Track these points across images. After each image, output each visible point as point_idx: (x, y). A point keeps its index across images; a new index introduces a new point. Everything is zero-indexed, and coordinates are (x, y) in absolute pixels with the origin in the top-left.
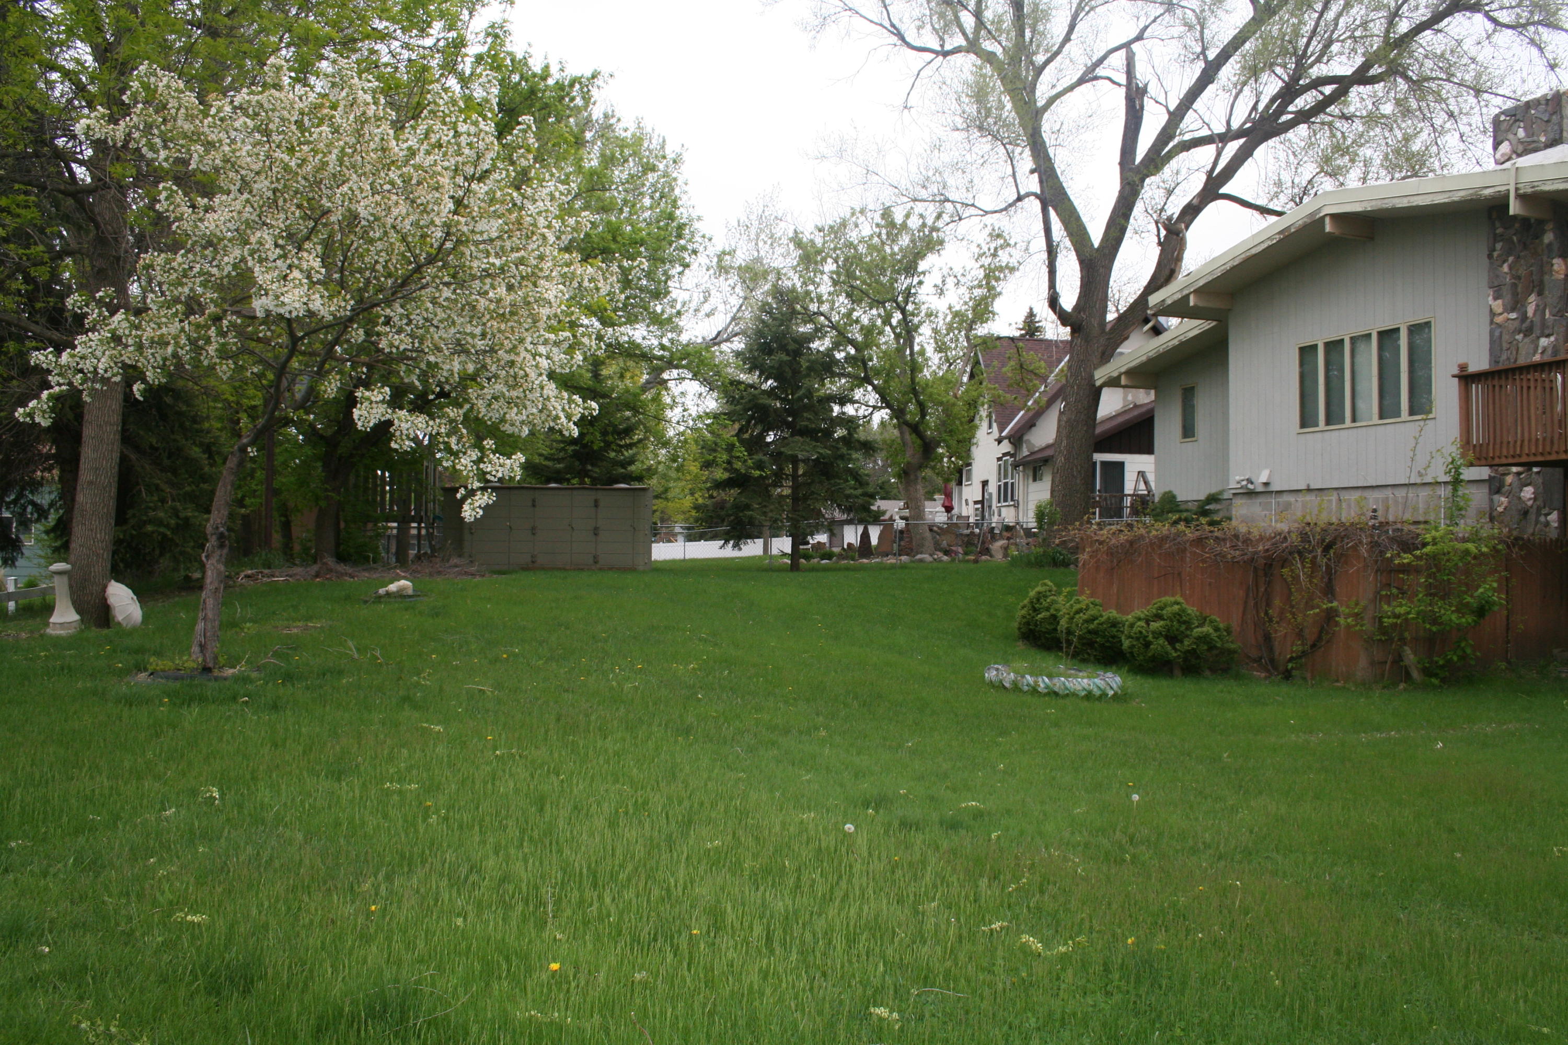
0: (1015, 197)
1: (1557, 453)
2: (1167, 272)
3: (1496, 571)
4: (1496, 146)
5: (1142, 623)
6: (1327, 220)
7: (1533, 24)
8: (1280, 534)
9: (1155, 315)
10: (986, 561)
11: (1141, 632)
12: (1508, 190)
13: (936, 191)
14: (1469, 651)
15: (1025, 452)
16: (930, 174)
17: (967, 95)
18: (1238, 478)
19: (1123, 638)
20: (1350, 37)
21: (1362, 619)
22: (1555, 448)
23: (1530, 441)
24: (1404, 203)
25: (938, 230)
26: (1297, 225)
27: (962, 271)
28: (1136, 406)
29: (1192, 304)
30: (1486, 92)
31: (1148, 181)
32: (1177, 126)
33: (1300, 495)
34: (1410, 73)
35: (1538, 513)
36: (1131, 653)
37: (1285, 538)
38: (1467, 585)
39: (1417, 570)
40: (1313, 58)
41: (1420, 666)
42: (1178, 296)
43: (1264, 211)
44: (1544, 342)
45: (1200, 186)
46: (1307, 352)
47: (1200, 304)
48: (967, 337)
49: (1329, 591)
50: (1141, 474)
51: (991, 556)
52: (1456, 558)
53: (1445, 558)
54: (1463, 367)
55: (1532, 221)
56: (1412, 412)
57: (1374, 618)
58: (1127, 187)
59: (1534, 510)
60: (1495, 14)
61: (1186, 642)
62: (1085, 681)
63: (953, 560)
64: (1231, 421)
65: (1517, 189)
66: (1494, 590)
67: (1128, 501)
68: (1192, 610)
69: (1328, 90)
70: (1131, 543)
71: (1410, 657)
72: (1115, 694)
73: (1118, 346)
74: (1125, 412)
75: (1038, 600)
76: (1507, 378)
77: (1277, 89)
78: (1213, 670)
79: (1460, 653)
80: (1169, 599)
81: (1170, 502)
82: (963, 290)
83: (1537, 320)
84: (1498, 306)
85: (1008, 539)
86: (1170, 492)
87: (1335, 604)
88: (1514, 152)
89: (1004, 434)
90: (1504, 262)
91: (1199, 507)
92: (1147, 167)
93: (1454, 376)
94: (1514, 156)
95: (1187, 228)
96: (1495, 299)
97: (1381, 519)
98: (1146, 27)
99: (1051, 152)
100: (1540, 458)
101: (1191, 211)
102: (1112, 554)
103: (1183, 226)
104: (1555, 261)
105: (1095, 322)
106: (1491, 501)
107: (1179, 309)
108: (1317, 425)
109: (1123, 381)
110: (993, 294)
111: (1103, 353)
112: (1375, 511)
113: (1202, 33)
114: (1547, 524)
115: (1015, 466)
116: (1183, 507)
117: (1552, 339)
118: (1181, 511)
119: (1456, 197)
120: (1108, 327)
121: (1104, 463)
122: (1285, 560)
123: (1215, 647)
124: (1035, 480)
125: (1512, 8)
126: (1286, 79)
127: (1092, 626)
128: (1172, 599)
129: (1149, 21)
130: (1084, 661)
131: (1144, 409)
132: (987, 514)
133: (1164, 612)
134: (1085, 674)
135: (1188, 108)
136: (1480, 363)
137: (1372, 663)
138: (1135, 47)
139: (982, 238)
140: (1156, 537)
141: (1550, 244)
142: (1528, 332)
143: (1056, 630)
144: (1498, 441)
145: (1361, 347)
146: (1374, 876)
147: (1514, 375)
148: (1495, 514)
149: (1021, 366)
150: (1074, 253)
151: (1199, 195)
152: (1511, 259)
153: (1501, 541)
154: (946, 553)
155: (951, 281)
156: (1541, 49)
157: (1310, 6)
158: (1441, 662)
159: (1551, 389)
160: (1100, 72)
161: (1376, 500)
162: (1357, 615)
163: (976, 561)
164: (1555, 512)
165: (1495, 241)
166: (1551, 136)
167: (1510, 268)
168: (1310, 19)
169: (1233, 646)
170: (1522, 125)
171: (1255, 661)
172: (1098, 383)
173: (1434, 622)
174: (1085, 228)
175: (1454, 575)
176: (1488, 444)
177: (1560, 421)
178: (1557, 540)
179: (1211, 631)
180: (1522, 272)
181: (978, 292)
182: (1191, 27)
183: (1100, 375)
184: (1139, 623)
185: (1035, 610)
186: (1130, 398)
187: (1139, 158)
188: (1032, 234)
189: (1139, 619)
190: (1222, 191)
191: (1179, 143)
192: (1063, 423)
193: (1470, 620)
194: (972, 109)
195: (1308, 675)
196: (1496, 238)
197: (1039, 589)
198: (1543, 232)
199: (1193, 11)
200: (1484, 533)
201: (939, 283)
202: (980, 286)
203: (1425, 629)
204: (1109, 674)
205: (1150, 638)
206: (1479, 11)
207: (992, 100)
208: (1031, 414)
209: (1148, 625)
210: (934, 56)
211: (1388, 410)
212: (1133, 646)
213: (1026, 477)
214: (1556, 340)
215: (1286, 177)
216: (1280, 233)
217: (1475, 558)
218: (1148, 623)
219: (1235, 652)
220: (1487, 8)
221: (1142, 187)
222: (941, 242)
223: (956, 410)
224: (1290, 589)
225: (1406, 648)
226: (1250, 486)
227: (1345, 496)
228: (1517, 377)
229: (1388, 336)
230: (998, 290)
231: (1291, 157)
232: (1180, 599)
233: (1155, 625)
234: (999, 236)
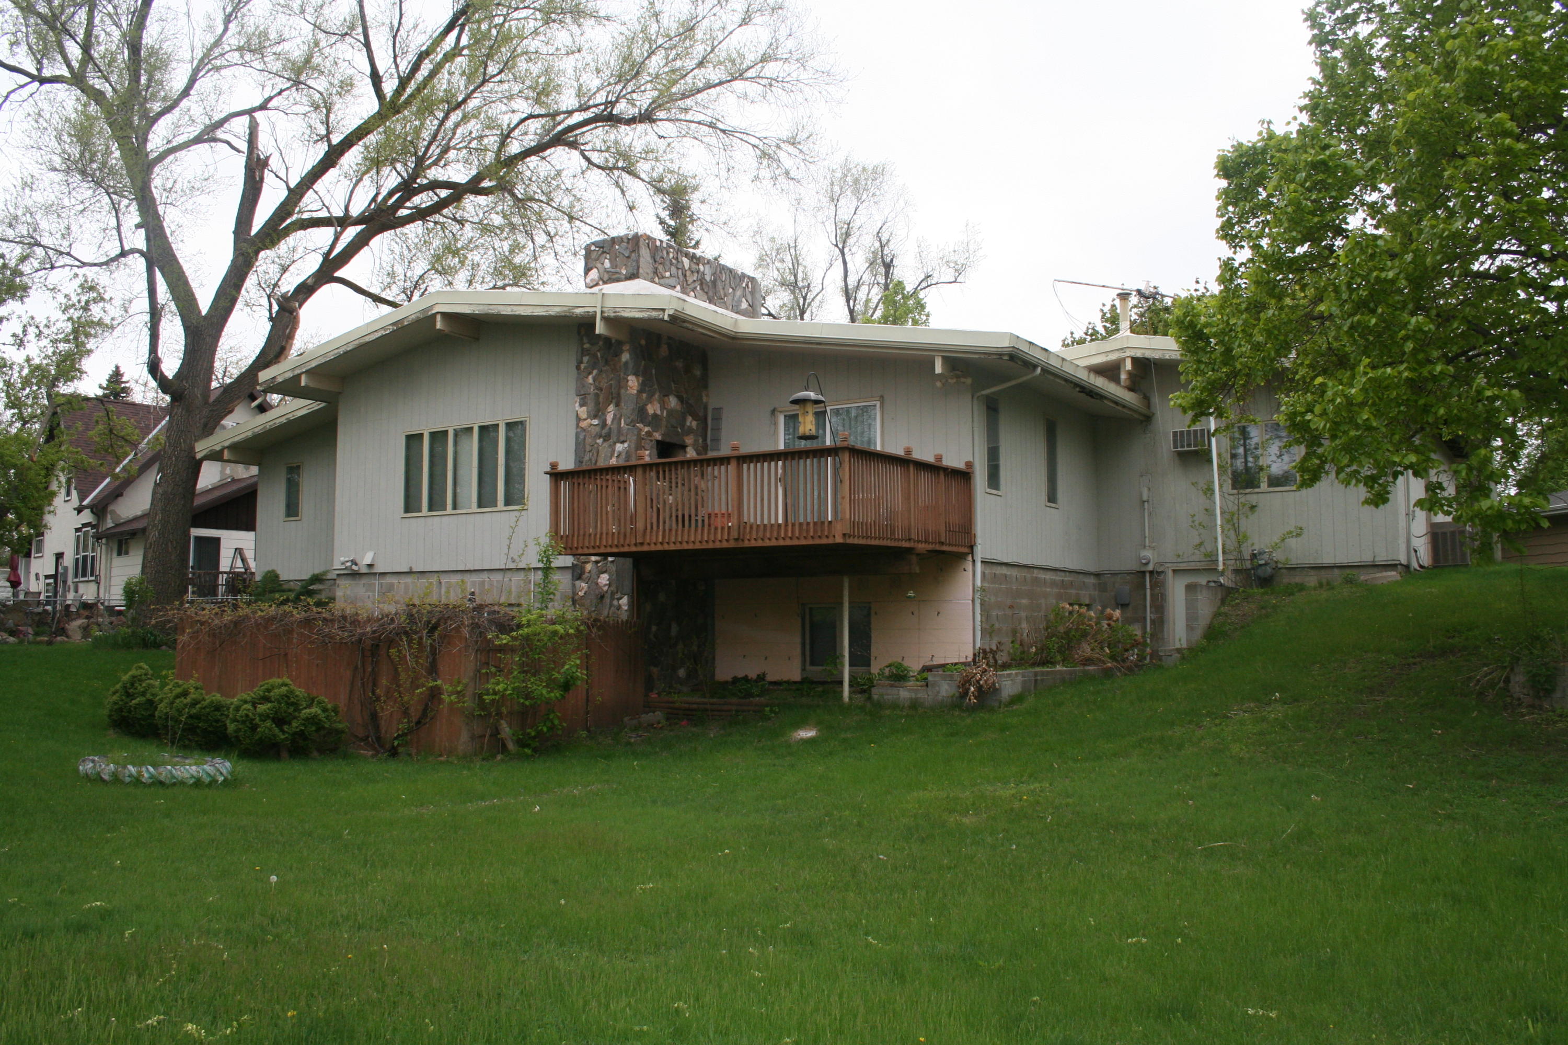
0: (118, 251)
1: (629, 545)
2: (277, 349)
3: (578, 649)
4: (587, 270)
5: (249, 706)
6: (439, 317)
7: (618, 168)
8: (387, 616)
9: (265, 392)
10: (61, 642)
11: (247, 715)
12: (595, 312)
13: (25, 233)
14: (556, 722)
15: (110, 523)
16: (20, 213)
17: (70, 135)
18: (342, 559)
19: (228, 722)
20: (466, 147)
21: (464, 696)
22: (627, 541)
23: (607, 534)
24: (507, 311)
25: (21, 274)
26: (410, 319)
27: (45, 322)
28: (234, 480)
29: (303, 384)
30: (578, 219)
31: (262, 254)
32: (296, 204)
33: (403, 577)
34: (516, 191)
35: (612, 599)
36: (237, 737)
37: (392, 620)
38: (554, 662)
39: (513, 650)
40: (430, 161)
41: (515, 738)
42: (290, 375)
43: (377, 299)
44: (619, 447)
45: (316, 267)
46: (413, 440)
47: (312, 385)
48: (49, 397)
49: (433, 670)
50: (239, 551)
51: (67, 636)
52: (545, 639)
53: (537, 638)
54: (554, 466)
55: (613, 341)
56: (508, 503)
57: (475, 694)
58: (241, 258)
59: (608, 596)
60: (586, 153)
61: (294, 724)
62: (194, 768)
63: (21, 642)
64: (337, 503)
65: (602, 312)
66: (577, 666)
67: (222, 579)
68: (300, 692)
69: (444, 193)
70: (236, 624)
71: (506, 730)
72: (226, 780)
73: (222, 418)
74: (222, 485)
75: (132, 685)
76: (590, 478)
77: (396, 184)
78: (321, 751)
79: (548, 724)
80: (276, 681)
81: (272, 583)
82: (45, 342)
83: (614, 427)
84: (583, 412)
85: (88, 617)
86: (273, 571)
87: (439, 682)
88: (601, 279)
89: (85, 503)
90: (590, 373)
91: (302, 587)
92: (262, 241)
93: (546, 473)
94: (601, 283)
95: (300, 306)
96: (581, 406)
97: (478, 601)
98: (270, 99)
99: (161, 209)
100: (615, 550)
101: (306, 290)
102: (214, 635)
103: (297, 305)
104: (630, 378)
105: (198, 392)
106: (574, 586)
107: (290, 388)
108: (421, 511)
109: (226, 455)
110: (82, 351)
111: (205, 425)
112: (473, 594)
113: (328, 116)
114: (619, 607)
115: (98, 537)
116: (286, 587)
117: (626, 445)
118: (284, 591)
119: (553, 312)
120: (212, 398)
121: (198, 539)
122: (392, 641)
123: (324, 728)
124: (119, 554)
125: (602, 151)
126: (405, 175)
127: (194, 711)
128: (280, 681)
129: (275, 92)
130: (185, 747)
131: (243, 484)
132: (60, 590)
133: (272, 694)
134: (192, 761)
135: (309, 188)
136: (567, 464)
137: (473, 738)
138: (259, 115)
139: (71, 288)
140: (261, 617)
141: (626, 363)
142: (607, 438)
143: (153, 716)
144: (582, 533)
145: (463, 441)
146: (497, 928)
147: (596, 475)
148: (577, 597)
149: (111, 431)
150: (179, 318)
151: (314, 275)
152: (595, 372)
153: (583, 623)
154: (12, 633)
155: (32, 331)
156: (623, 192)
157: (432, 113)
158: (533, 734)
159: (625, 488)
160: (220, 134)
161: (474, 583)
162: (458, 693)
163: (50, 643)
164: (626, 597)
165: (583, 355)
166: (631, 270)
167: (594, 379)
168: (431, 124)
169: (340, 726)
170: (608, 256)
171: (362, 740)
172: (199, 456)
173: (527, 697)
174: (193, 295)
175: (543, 653)
176: (573, 536)
177: (631, 517)
178: (627, 621)
179: (319, 712)
180: (604, 385)
181: (62, 346)
182: (317, 108)
183: (202, 447)
184: (246, 706)
185: (128, 695)
186: (228, 471)
187: (254, 230)
188: (135, 293)
189: (246, 702)
190: (338, 274)
191: (297, 220)
192: (159, 496)
193: (558, 695)
194: (75, 151)
195: (414, 751)
196: (584, 352)
197: (133, 672)
198: (622, 352)
199: (321, 94)
200: (569, 616)
201: (19, 331)
202: (67, 341)
203: (519, 703)
204: (218, 760)
205: (257, 720)
206: (576, 149)
207: (99, 144)
208: (118, 483)
209: (255, 708)
210: (29, 80)
211: (485, 500)
212: (238, 730)
213: (109, 550)
214: (629, 446)
215: (399, 269)
216: (393, 324)
217: (561, 638)
218: (254, 705)
219: (343, 732)
220: (583, 148)
221: (257, 260)
222: (25, 288)
223: (32, 474)
224: (396, 669)
225: (503, 722)
226: (354, 567)
227: (445, 579)
228: (598, 477)
229: (487, 431)
230: (88, 347)
231: (406, 252)
232: (288, 681)
233: (262, 708)
234: (92, 288)
